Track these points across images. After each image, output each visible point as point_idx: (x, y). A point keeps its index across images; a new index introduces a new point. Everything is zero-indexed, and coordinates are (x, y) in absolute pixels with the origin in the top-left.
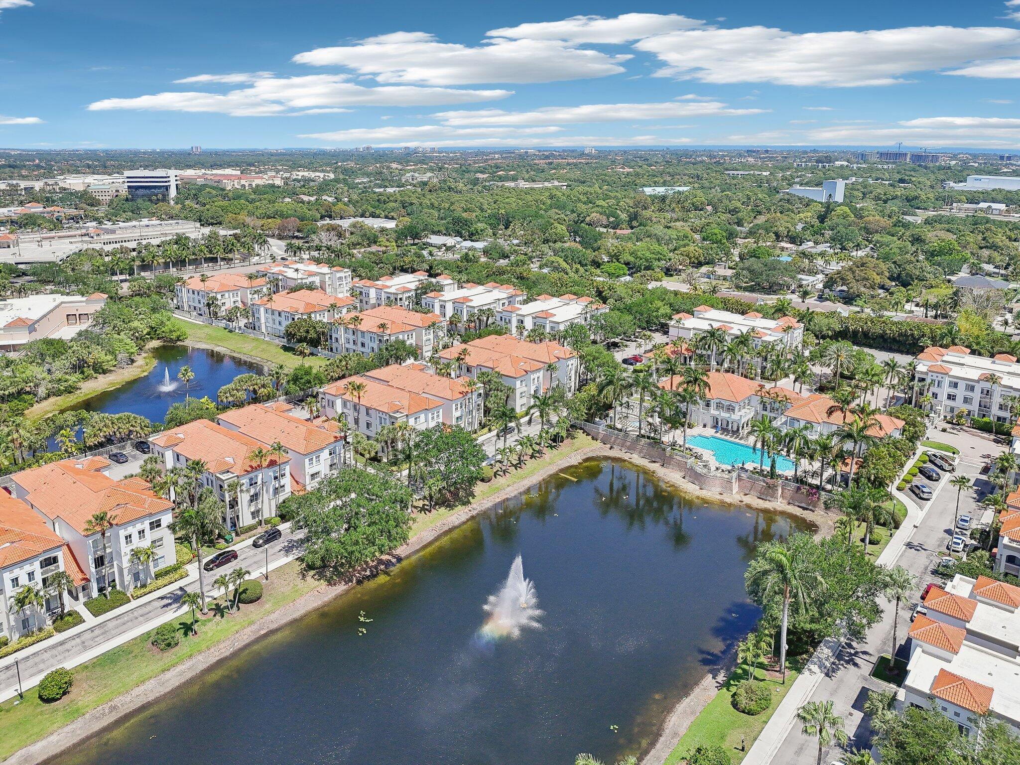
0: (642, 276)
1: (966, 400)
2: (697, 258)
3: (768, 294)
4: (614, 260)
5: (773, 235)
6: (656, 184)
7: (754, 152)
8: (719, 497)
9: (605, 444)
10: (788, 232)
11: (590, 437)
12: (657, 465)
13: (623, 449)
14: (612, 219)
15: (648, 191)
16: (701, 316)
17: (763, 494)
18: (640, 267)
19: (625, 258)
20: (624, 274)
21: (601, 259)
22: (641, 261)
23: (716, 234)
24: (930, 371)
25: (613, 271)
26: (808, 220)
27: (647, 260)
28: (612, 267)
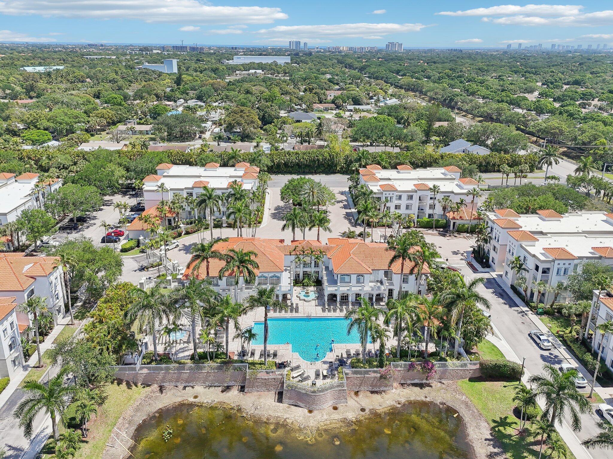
0: (69, 140)
1: (407, 207)
2: (111, 119)
3: (183, 142)
4: (32, 127)
5: (154, 96)
6: (33, 65)
7: (93, 45)
8: (337, 416)
9: (149, 386)
10: (165, 93)
11: (124, 386)
12: (234, 392)
13: (178, 384)
14: (8, 92)
15: (29, 69)
16: (165, 174)
17: (376, 386)
18: (61, 132)
19: (44, 124)
20: (49, 139)
21: (16, 126)
22: (62, 126)
23: (116, 98)
24: (384, 191)
25: (37, 138)
26: (169, 84)
27: (67, 124)
28: (34, 133)
